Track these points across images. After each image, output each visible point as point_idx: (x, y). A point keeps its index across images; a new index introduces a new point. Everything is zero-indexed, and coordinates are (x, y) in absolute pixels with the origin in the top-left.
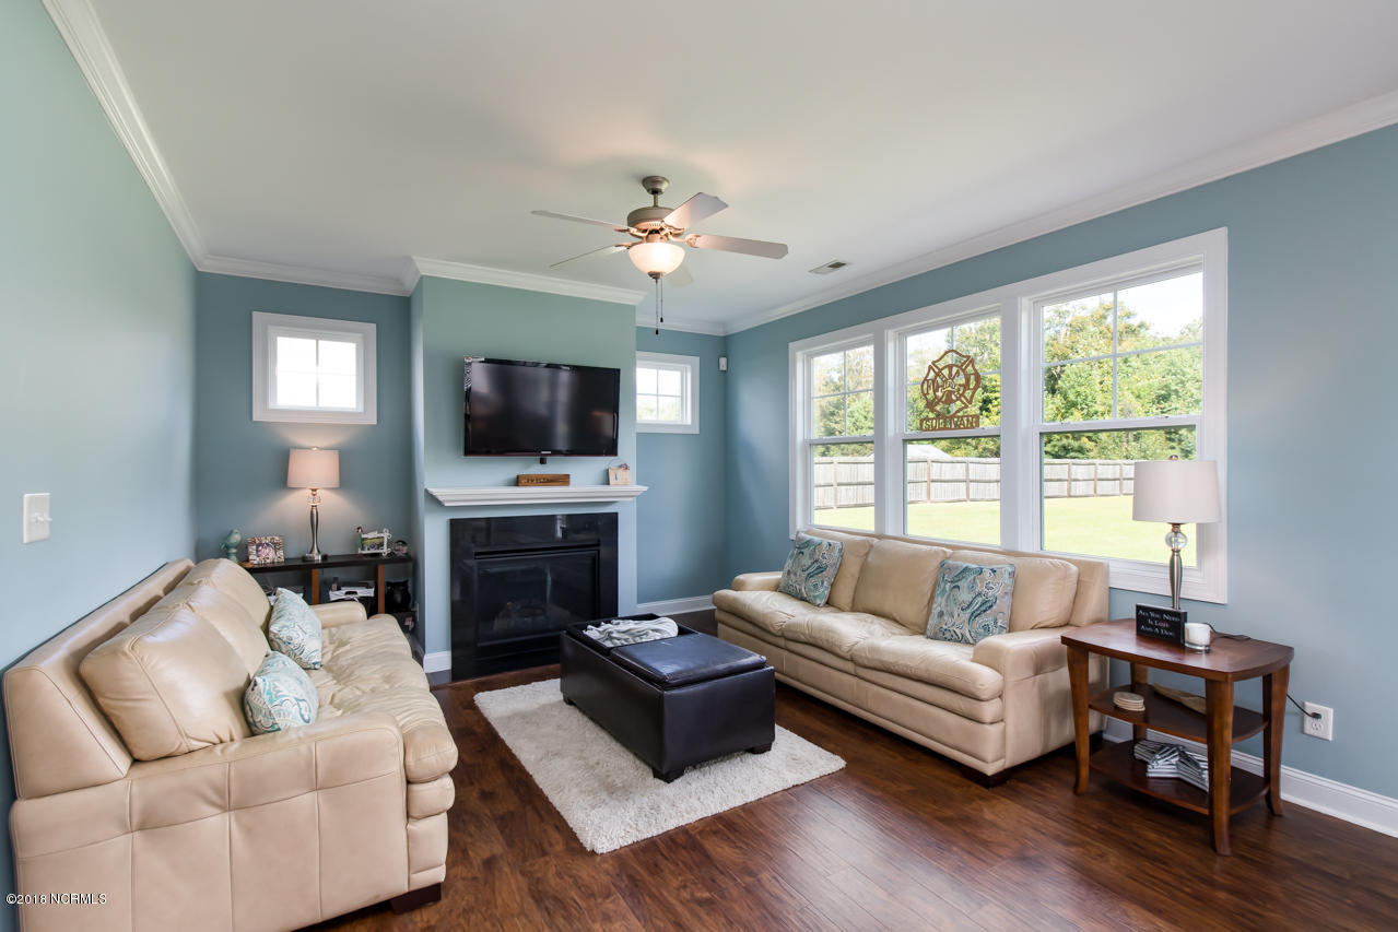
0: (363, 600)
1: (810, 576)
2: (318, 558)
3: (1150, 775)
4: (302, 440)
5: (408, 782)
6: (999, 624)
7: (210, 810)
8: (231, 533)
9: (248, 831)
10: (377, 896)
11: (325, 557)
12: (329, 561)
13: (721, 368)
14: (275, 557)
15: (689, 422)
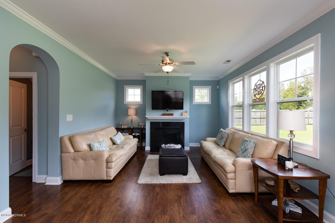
1: (220, 139)
2: (132, 127)
3: (272, 204)
4: (131, 107)
5: (107, 163)
6: (248, 155)
7: (81, 159)
8: (120, 122)
9: (85, 163)
10: (101, 179)
11: (133, 127)
12: (134, 128)
13: (218, 88)
14: (126, 127)
15: (209, 102)
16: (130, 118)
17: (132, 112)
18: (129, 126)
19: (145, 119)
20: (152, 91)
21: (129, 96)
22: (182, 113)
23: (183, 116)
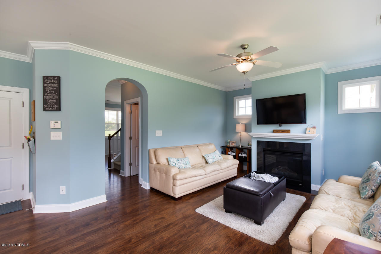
0: (233, 155)
1: (363, 183)
2: (240, 147)
5: (174, 179)
8: (228, 140)
9: (160, 176)
11: (242, 147)
12: (243, 148)
14: (234, 145)
15: (378, 107)
16: (238, 135)
17: (240, 128)
18: (238, 145)
20: (256, 100)
21: (240, 108)
22: (306, 129)
23: (308, 135)
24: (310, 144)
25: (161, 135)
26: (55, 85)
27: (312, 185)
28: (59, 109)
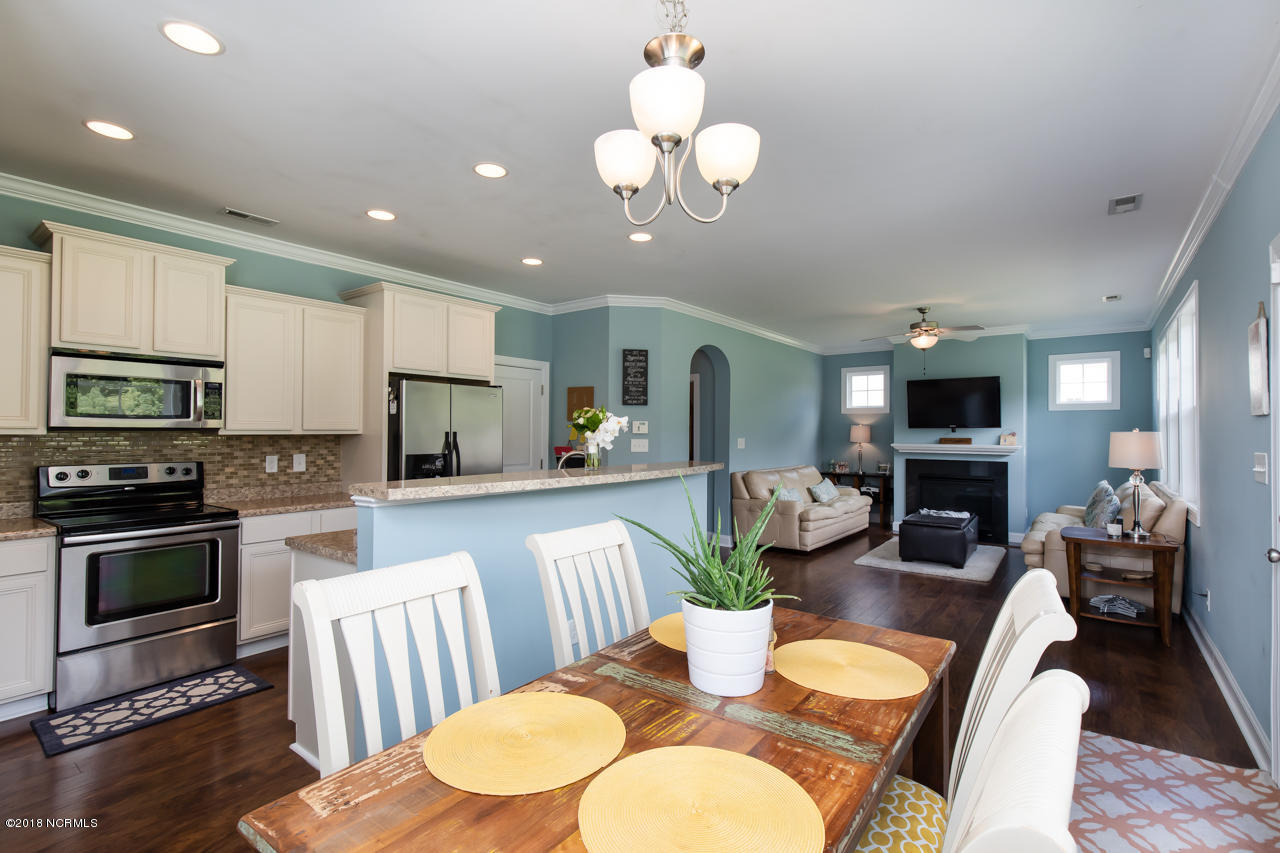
2: (861, 473)
4: (858, 421)
5: (801, 520)
8: (831, 459)
11: (864, 473)
12: (866, 474)
13: (1146, 356)
14: (846, 471)
15: (1110, 401)
16: (855, 448)
17: (859, 433)
18: (855, 470)
19: (891, 453)
20: (907, 382)
21: (853, 393)
22: (999, 438)
23: (1003, 446)
24: (1006, 464)
25: (744, 447)
26: (641, 364)
27: (1010, 534)
28: (645, 403)
